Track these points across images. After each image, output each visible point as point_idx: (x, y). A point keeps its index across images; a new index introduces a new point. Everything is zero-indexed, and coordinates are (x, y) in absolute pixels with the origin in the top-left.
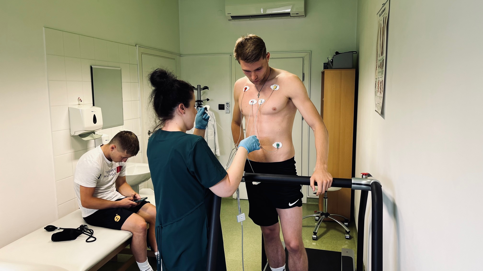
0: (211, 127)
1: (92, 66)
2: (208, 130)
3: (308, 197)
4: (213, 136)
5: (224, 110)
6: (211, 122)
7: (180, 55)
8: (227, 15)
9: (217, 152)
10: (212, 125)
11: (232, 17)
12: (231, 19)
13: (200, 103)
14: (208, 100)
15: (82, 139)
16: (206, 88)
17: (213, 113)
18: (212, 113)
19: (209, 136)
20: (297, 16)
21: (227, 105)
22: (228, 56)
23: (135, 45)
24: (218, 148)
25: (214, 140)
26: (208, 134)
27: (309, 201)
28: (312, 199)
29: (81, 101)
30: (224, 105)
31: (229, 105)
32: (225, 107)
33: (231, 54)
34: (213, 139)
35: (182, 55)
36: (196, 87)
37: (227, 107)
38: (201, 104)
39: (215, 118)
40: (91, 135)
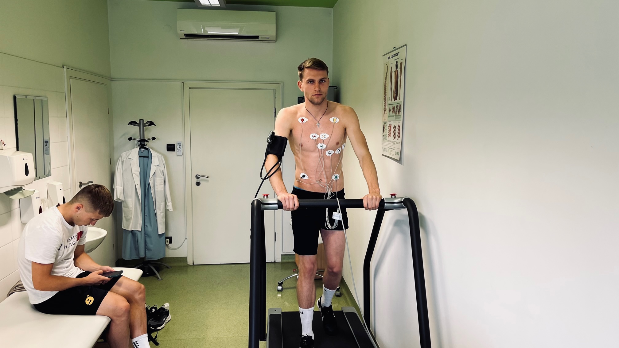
0: (161, 174)
1: (16, 95)
2: (156, 178)
3: (282, 254)
4: (163, 186)
5: (175, 151)
6: (160, 168)
7: (111, 79)
8: (179, 32)
9: (169, 206)
10: (161, 172)
11: (185, 35)
12: (184, 37)
13: (143, 143)
14: (154, 139)
15: (10, 197)
16: (151, 123)
17: (162, 155)
18: (160, 156)
19: (157, 185)
20: (267, 40)
21: (179, 145)
22: (179, 83)
23: (62, 66)
24: (170, 202)
25: (164, 191)
26: (156, 184)
27: (284, 259)
28: (288, 256)
29: (5, 145)
30: (174, 145)
31: (181, 145)
32: (176, 147)
33: (183, 81)
34: (163, 189)
35: (113, 79)
36: (138, 122)
37: (179, 147)
38: (144, 145)
39: (164, 162)
40: (21, 191)
